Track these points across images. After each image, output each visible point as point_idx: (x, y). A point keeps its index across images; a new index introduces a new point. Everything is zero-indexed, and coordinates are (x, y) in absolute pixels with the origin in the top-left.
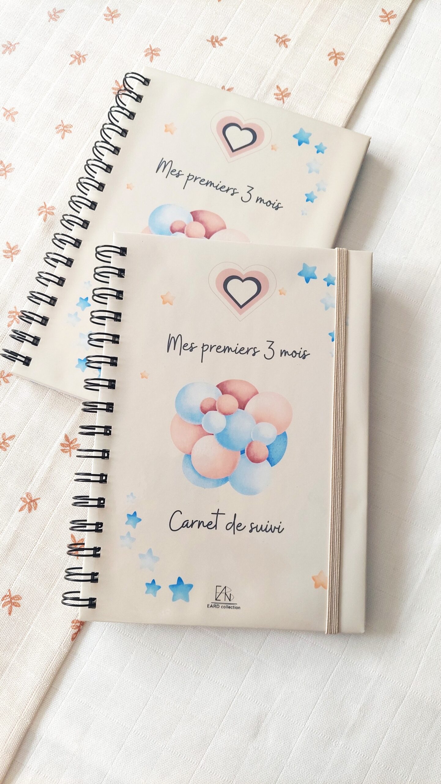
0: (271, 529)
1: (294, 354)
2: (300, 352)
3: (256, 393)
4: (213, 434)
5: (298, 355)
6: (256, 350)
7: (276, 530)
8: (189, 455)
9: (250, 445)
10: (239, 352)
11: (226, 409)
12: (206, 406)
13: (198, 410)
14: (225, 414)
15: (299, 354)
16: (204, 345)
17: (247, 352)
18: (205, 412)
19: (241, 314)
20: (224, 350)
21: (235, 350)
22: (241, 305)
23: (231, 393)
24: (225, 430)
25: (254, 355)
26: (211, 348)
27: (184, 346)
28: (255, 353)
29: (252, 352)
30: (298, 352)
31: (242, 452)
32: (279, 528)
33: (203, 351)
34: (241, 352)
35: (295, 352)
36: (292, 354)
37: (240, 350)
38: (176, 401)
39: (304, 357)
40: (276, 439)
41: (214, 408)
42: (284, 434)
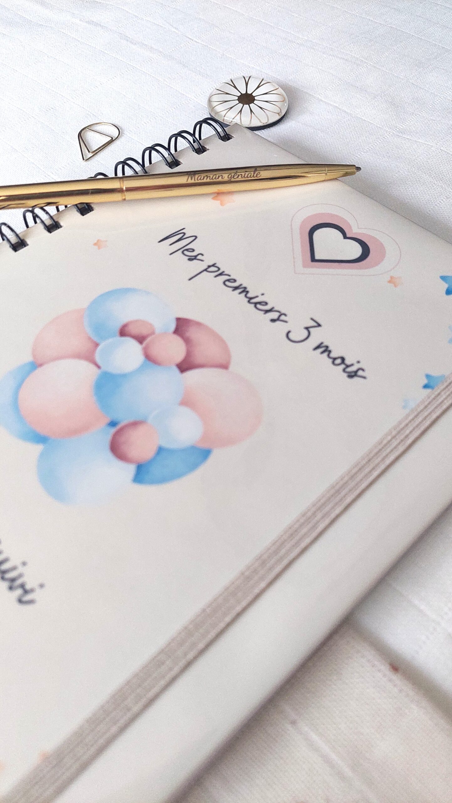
0: (13, 580)
1: (338, 361)
2: (352, 365)
3: (225, 366)
4: (99, 367)
5: (343, 366)
6: (283, 317)
7: (19, 592)
8: (36, 365)
9: (135, 424)
10: (256, 304)
11: (157, 351)
12: (133, 330)
13: (118, 326)
14: (148, 357)
15: (348, 366)
16: (213, 265)
17: (267, 311)
18: (123, 332)
19: (305, 266)
20: (236, 288)
21: (251, 298)
22: (317, 257)
23: (187, 341)
24: (124, 376)
25: (273, 321)
26: (221, 274)
27: (187, 250)
28: (278, 319)
29: (275, 315)
30: (348, 362)
31: (113, 424)
32: (26, 592)
33: (206, 270)
34: (258, 306)
35: (343, 359)
36: (335, 359)
37: (260, 303)
38: (102, 296)
39: (352, 375)
40: (184, 450)
41: (140, 339)
42: (205, 454)
